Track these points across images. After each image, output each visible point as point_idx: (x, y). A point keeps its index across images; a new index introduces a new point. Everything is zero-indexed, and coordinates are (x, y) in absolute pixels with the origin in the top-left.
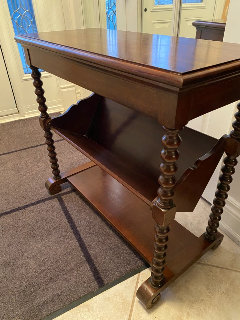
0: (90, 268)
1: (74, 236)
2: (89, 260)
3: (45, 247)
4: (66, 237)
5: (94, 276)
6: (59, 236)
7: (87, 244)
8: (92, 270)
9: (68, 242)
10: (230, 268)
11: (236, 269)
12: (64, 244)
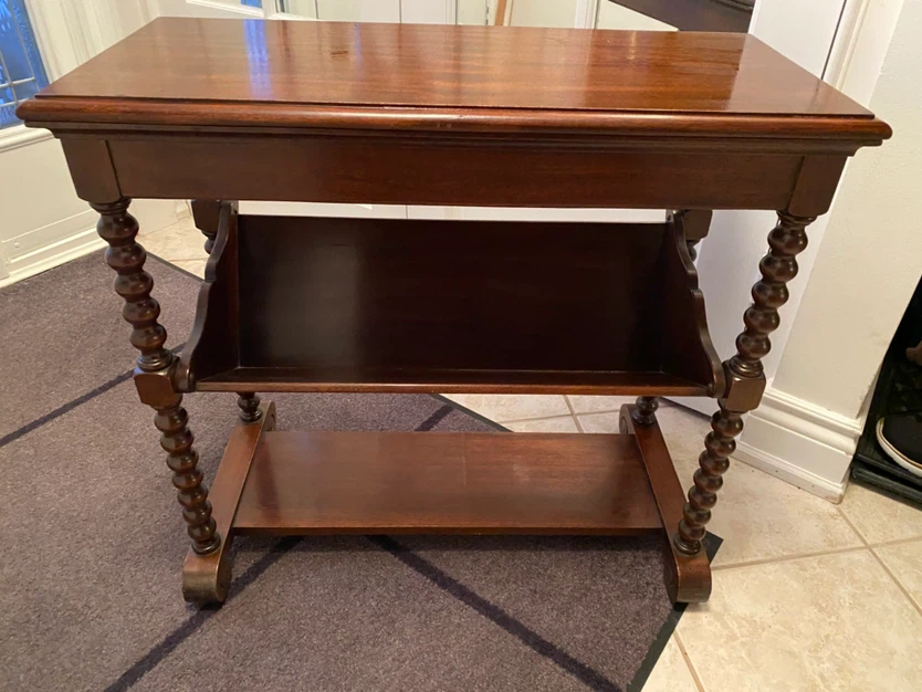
0: (564, 667)
1: (462, 603)
2: (545, 648)
3: (407, 662)
4: (444, 613)
5: (587, 682)
6: (423, 617)
7: (510, 612)
8: (571, 672)
9: (459, 625)
10: (829, 549)
11: (839, 548)
12: (453, 632)
